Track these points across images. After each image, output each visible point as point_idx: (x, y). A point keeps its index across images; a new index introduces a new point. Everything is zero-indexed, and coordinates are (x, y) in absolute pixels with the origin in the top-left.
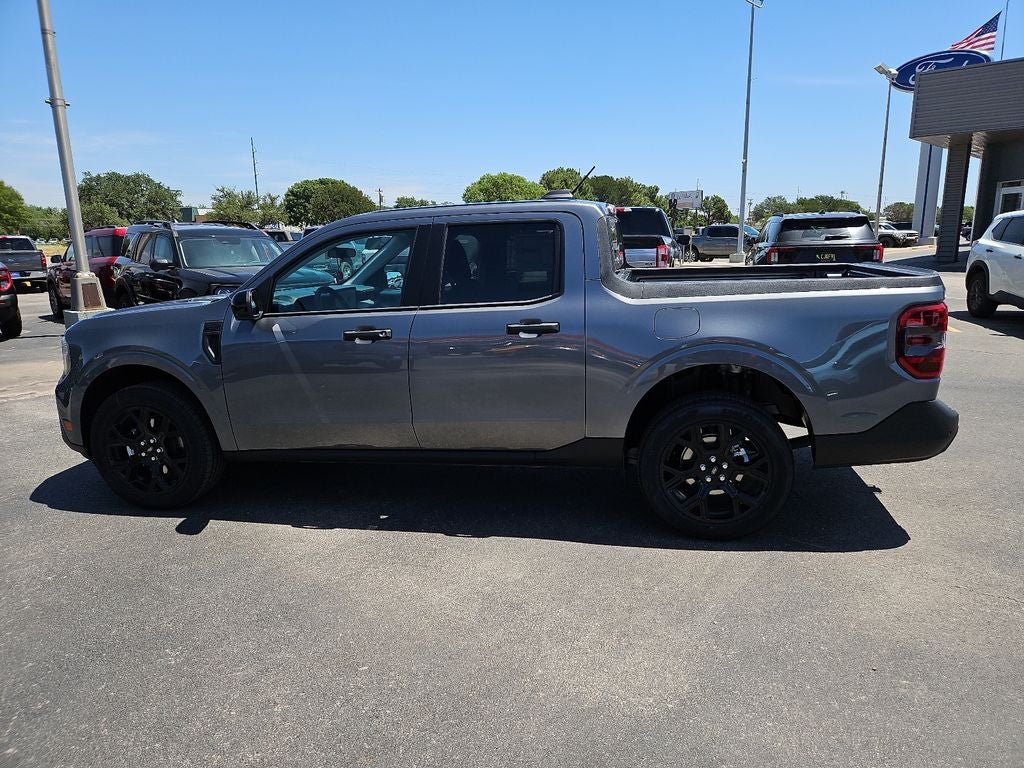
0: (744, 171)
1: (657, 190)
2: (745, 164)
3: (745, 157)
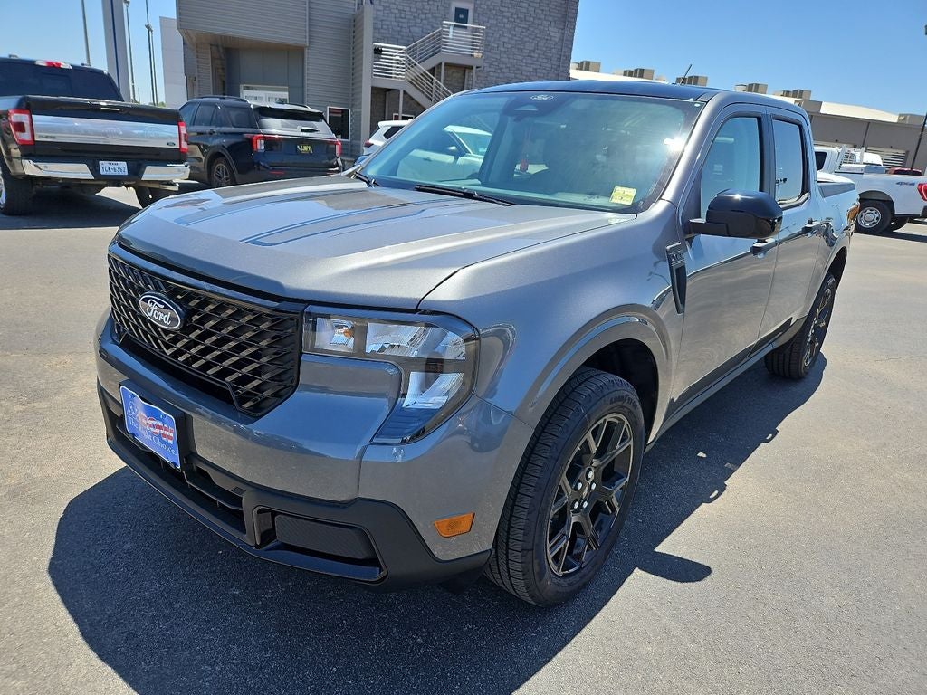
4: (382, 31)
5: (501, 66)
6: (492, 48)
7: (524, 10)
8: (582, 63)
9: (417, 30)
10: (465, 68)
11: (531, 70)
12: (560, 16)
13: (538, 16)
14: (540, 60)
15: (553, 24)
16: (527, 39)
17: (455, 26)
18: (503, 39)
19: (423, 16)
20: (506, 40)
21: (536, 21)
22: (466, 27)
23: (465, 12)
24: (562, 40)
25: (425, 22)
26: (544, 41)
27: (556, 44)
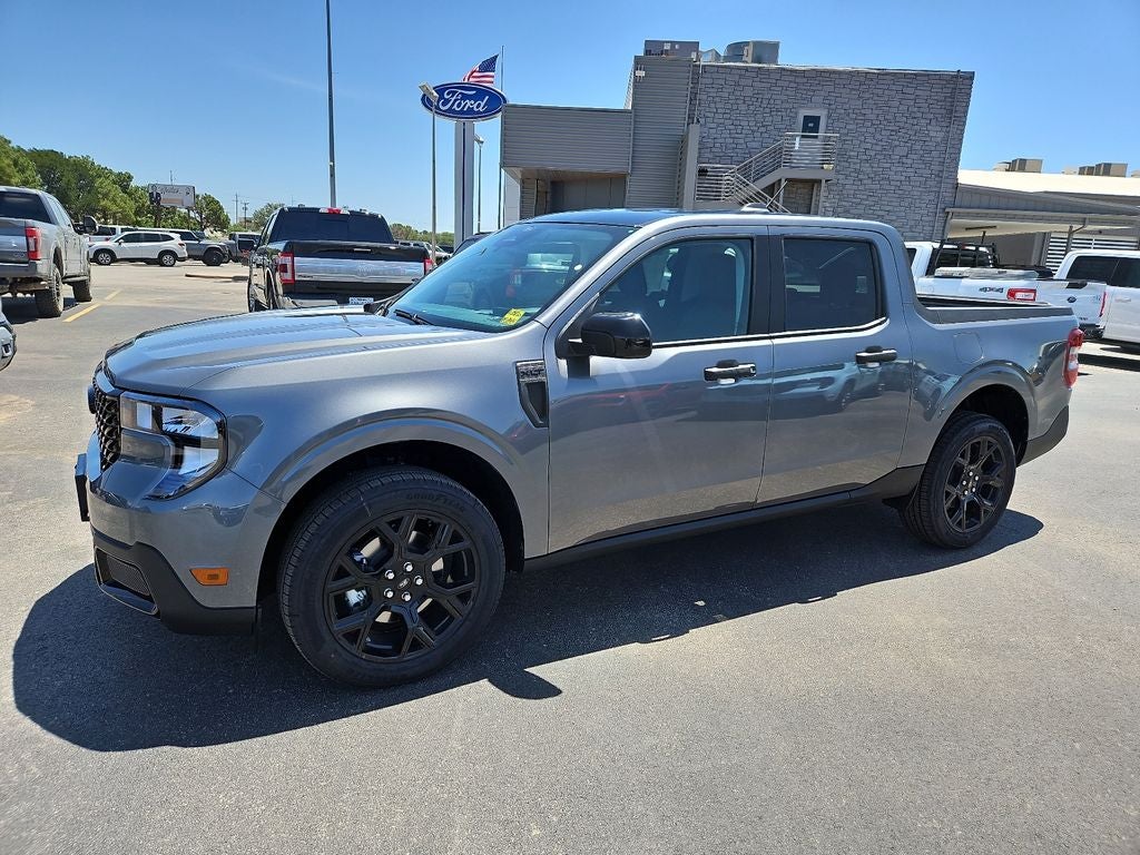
0: (332, 175)
1: (130, 178)
2: (332, 168)
3: (332, 159)
4: (714, 150)
5: (861, 177)
6: (850, 157)
7: (895, 110)
8: (1015, 161)
9: (755, 145)
10: (813, 184)
11: (903, 178)
12: (944, 111)
13: (913, 115)
14: (917, 166)
15: (933, 122)
16: (897, 143)
17: (803, 136)
18: (863, 146)
19: (763, 129)
20: (869, 146)
21: (910, 121)
22: (816, 137)
23: (816, 120)
24: (945, 140)
25: (766, 135)
26: (922, 144)
27: (938, 144)
